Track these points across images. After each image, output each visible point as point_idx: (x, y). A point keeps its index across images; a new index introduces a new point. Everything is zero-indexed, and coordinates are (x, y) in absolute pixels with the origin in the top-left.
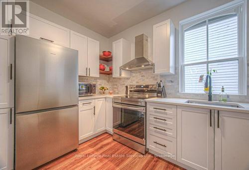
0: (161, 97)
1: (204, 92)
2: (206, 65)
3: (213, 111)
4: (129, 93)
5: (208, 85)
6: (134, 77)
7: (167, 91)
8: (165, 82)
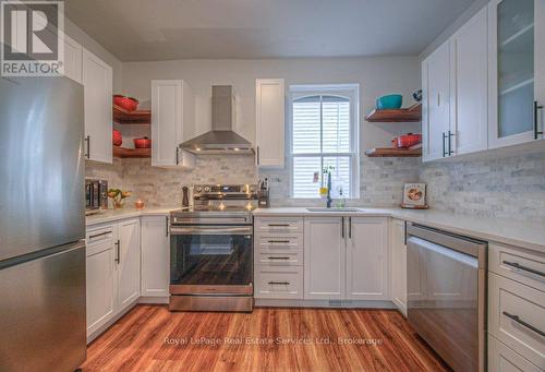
0: (267, 206)
1: (319, 196)
2: (320, 158)
4: (191, 202)
6: (203, 167)
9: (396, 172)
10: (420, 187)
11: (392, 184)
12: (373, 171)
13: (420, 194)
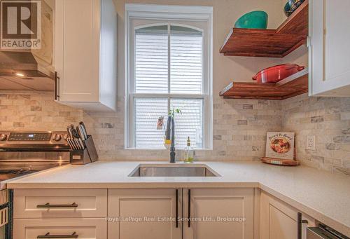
0: (81, 162)
1: (164, 147)
2: (167, 101)
3: (180, 192)
5: (170, 136)
7: (100, 147)
8: (94, 127)
9: (256, 117)
10: (287, 137)
11: (251, 133)
12: (229, 117)
13: (287, 145)
